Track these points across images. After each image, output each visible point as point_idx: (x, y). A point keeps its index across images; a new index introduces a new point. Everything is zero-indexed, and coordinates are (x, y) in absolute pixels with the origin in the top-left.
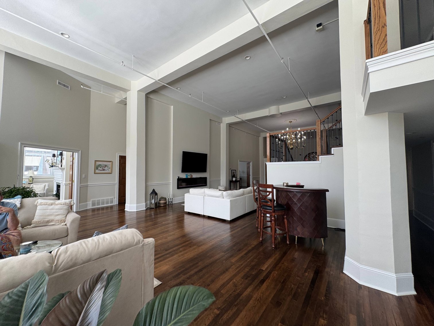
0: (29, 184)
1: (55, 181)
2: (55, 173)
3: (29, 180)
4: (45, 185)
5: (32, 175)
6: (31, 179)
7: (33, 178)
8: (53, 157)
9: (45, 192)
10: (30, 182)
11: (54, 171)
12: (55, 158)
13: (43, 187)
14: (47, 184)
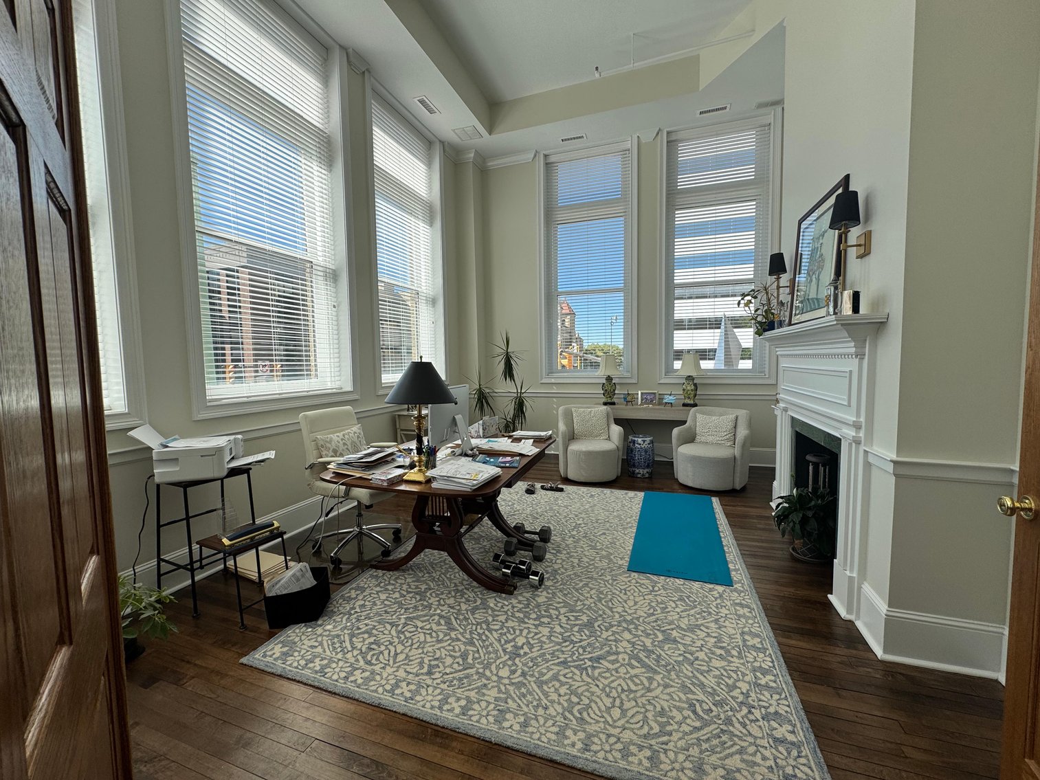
0: (684, 405)
1: (785, 410)
2: (784, 363)
3: (684, 390)
4: (737, 418)
5: (694, 374)
6: (689, 388)
7: (695, 385)
8: (770, 274)
9: (737, 451)
10: (689, 398)
11: (780, 352)
12: (785, 279)
13: (731, 425)
14: (742, 413)
